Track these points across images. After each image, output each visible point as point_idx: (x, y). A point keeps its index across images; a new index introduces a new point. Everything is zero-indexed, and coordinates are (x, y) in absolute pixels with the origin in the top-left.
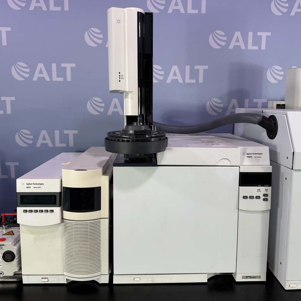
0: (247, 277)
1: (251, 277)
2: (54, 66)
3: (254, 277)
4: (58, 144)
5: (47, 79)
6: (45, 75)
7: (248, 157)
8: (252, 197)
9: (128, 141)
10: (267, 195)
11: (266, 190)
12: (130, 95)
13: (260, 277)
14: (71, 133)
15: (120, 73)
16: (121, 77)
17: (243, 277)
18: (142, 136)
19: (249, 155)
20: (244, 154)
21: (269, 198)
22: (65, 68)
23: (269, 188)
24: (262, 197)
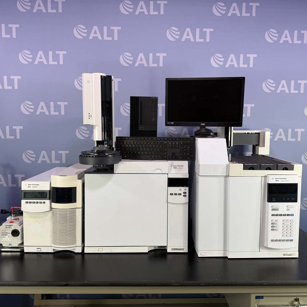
0: (175, 249)
1: (177, 249)
2: (52, 104)
3: (180, 250)
4: (54, 161)
5: (47, 113)
6: (45, 110)
7: (174, 168)
8: (176, 194)
9: (92, 157)
10: (186, 193)
11: (185, 189)
12: (96, 127)
13: (183, 249)
14: (64, 153)
15: (89, 114)
16: (90, 116)
17: (172, 249)
18: (103, 154)
19: (175, 167)
20: (171, 166)
21: (187, 194)
22: (60, 105)
23: (187, 188)
24: (183, 194)
